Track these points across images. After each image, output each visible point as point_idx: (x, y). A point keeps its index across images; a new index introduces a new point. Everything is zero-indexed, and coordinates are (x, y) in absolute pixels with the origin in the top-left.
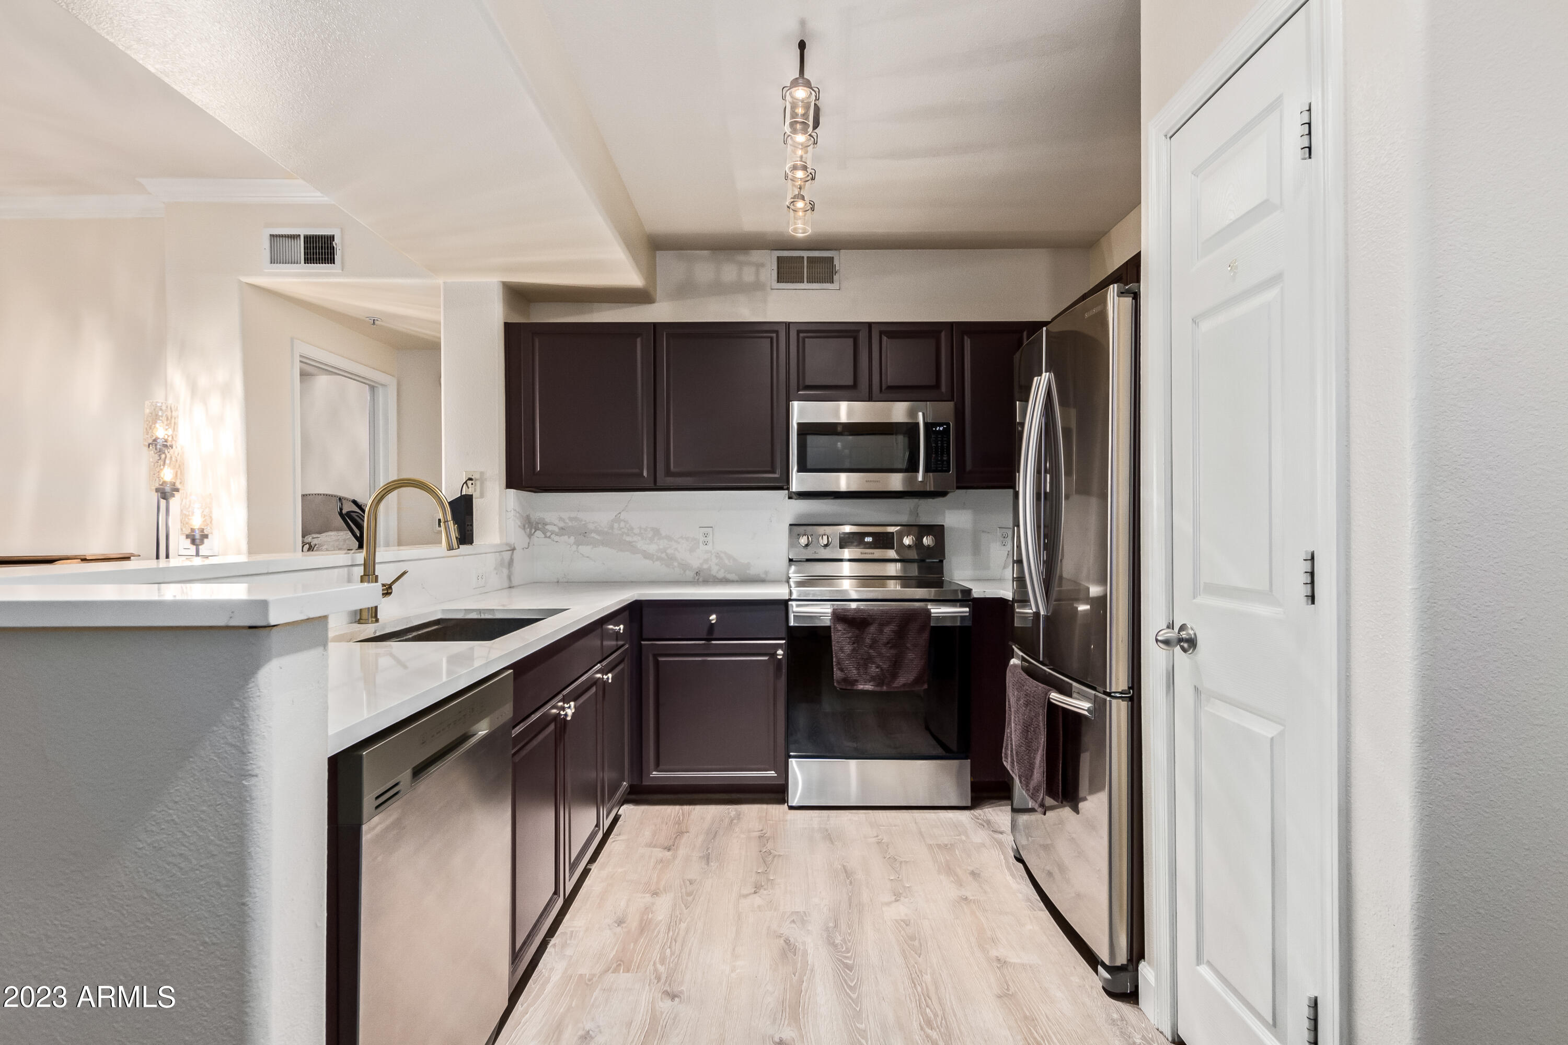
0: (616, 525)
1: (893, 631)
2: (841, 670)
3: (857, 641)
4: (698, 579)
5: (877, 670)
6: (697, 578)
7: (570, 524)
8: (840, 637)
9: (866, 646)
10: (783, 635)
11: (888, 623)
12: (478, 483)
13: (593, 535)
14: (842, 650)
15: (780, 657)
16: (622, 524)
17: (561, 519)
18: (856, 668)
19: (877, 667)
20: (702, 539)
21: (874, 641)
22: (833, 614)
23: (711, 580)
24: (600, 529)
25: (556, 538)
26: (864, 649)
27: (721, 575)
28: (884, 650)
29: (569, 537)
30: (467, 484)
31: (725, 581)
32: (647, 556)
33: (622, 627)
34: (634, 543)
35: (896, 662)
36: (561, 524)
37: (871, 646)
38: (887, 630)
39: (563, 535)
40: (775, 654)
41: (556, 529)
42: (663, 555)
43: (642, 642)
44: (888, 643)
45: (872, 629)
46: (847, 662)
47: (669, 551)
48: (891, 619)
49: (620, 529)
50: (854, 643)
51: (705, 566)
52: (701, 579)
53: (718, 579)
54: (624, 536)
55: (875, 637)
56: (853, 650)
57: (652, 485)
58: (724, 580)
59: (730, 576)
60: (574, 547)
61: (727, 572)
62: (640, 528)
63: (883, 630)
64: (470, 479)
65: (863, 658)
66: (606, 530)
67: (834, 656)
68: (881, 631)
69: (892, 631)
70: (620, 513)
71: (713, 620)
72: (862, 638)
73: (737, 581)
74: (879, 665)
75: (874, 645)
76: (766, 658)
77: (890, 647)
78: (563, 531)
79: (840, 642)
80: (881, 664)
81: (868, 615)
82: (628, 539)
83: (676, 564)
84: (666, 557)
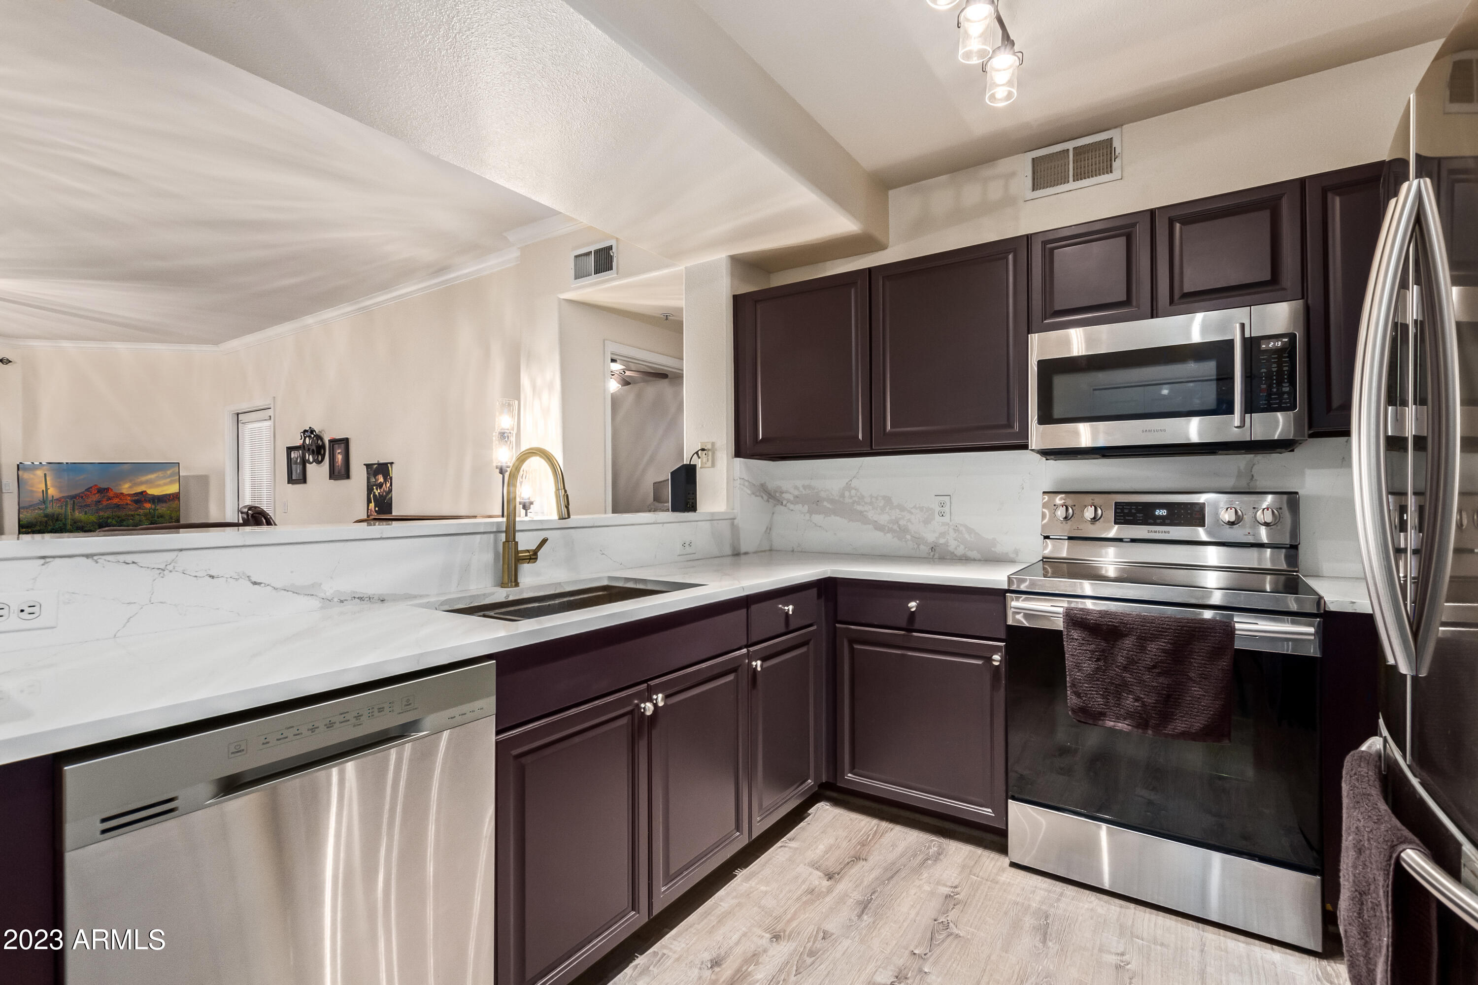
0: (847, 494)
1: (1164, 651)
2: (1078, 695)
3: (1104, 657)
4: (933, 556)
5: (1136, 704)
6: (932, 554)
7: (804, 492)
8: (1076, 649)
9: (1117, 667)
10: (1003, 636)
11: (1154, 638)
12: (710, 453)
13: (825, 503)
14: (1078, 666)
15: (996, 664)
16: (853, 492)
17: (796, 488)
18: (1101, 695)
19: (1136, 700)
20: (938, 509)
21: (1131, 662)
22: (1067, 616)
23: (948, 557)
24: (831, 497)
25: (792, 507)
26: (1115, 671)
27: (960, 551)
28: (1146, 677)
29: (803, 506)
30: (698, 455)
31: (964, 560)
32: (879, 527)
33: (791, 607)
34: (865, 513)
35: (1168, 696)
36: (796, 493)
37: (1125, 667)
38: (1153, 647)
39: (797, 503)
40: (989, 659)
41: (791, 498)
42: (895, 527)
43: (837, 625)
44: (1154, 667)
45: (1128, 643)
46: (1087, 685)
47: (901, 523)
48: (1160, 631)
49: (851, 497)
50: (1098, 660)
51: (942, 541)
52: (937, 556)
53: (955, 555)
54: (855, 505)
55: (1132, 655)
56: (1098, 669)
57: (867, 449)
58: (964, 558)
59: (973, 554)
60: (807, 516)
61: (967, 549)
62: (871, 497)
63: (1146, 647)
64: (703, 450)
65: (1113, 683)
66: (837, 498)
67: (1067, 673)
68: (1142, 649)
69: (1162, 649)
70: (851, 480)
71: (912, 608)
72: (1112, 654)
73: (980, 560)
74: (1138, 697)
75: (1132, 667)
76: (980, 662)
77: (1159, 673)
78: (798, 499)
79: (1075, 656)
80: (1142, 696)
81: (1121, 623)
82: (859, 508)
83: (908, 537)
84: (898, 529)
